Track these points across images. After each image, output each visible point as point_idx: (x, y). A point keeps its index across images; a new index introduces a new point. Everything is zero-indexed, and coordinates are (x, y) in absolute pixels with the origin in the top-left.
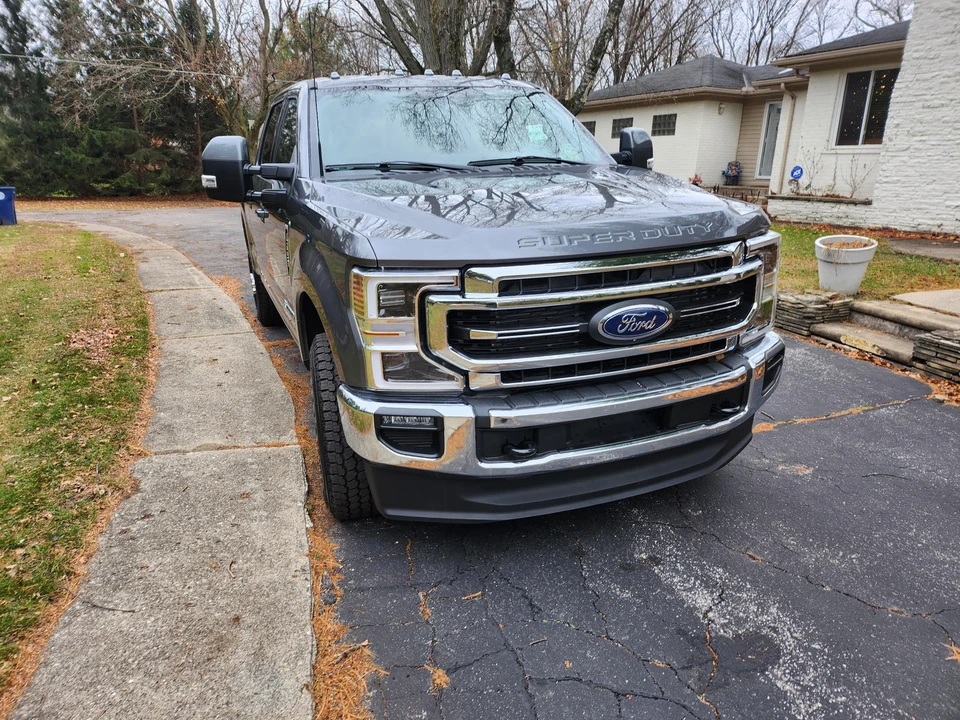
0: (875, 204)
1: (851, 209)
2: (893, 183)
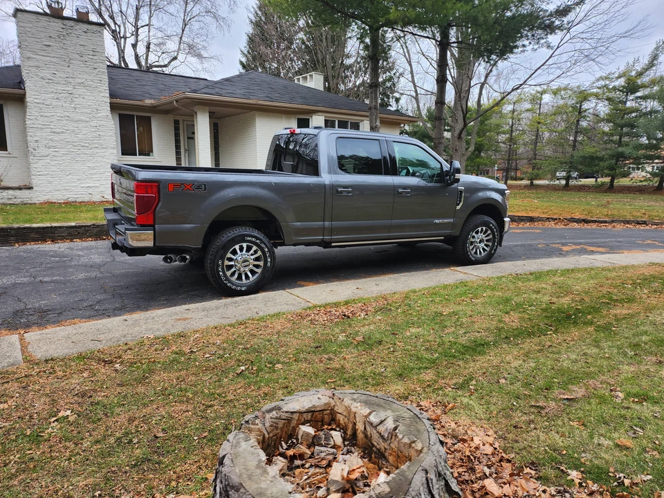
0: (35, 188)
1: (18, 193)
2: (44, 175)
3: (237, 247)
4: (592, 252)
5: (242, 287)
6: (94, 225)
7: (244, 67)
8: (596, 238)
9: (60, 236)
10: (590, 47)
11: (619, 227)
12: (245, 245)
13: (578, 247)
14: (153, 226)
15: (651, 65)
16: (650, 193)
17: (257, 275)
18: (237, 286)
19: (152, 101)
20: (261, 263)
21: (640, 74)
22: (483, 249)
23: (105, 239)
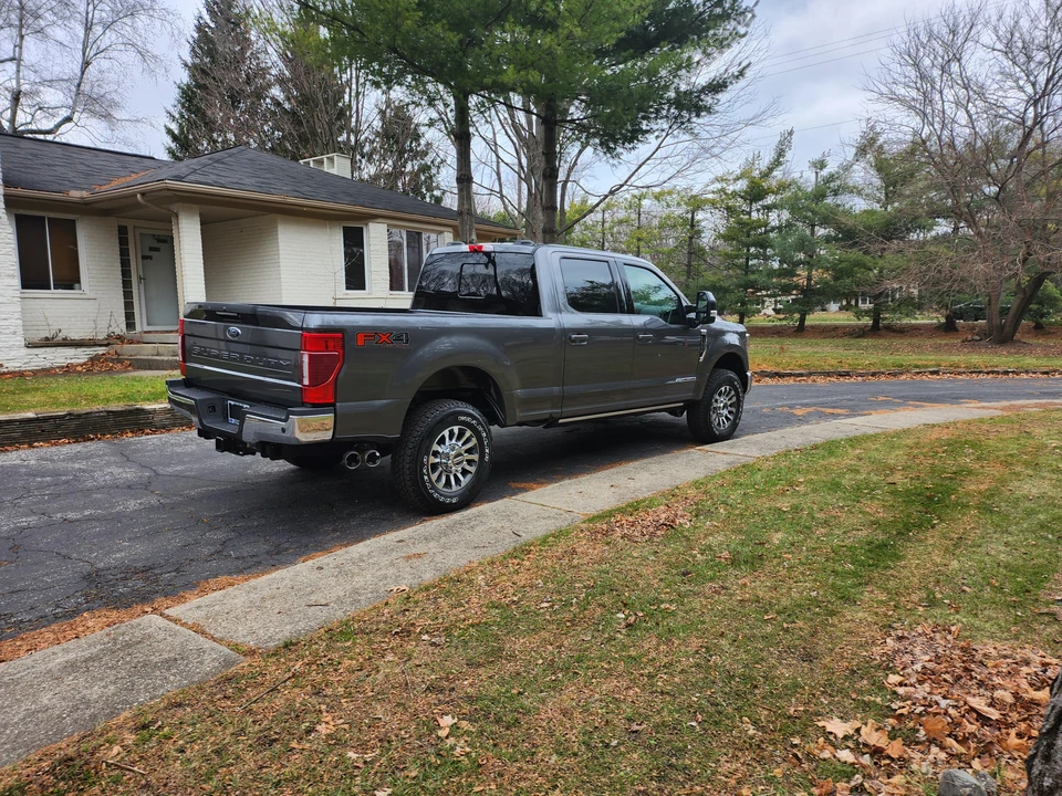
3: (446, 433)
4: (835, 416)
5: (451, 497)
6: (70, 414)
7: (175, 138)
8: (818, 397)
9: (7, 438)
10: (709, 136)
11: (821, 381)
12: (456, 429)
13: (811, 409)
14: (333, 405)
15: (777, 163)
16: (789, 336)
17: (469, 477)
18: (446, 497)
19: (85, 194)
20: (475, 457)
21: (766, 175)
22: (726, 417)
23: (93, 439)
